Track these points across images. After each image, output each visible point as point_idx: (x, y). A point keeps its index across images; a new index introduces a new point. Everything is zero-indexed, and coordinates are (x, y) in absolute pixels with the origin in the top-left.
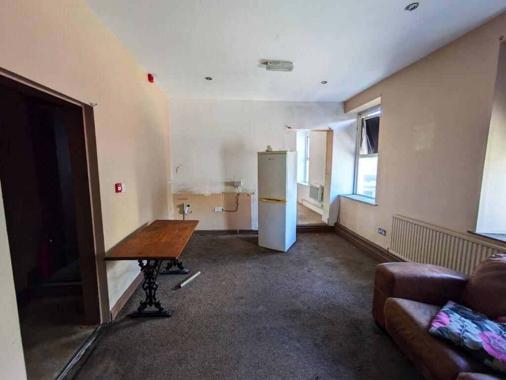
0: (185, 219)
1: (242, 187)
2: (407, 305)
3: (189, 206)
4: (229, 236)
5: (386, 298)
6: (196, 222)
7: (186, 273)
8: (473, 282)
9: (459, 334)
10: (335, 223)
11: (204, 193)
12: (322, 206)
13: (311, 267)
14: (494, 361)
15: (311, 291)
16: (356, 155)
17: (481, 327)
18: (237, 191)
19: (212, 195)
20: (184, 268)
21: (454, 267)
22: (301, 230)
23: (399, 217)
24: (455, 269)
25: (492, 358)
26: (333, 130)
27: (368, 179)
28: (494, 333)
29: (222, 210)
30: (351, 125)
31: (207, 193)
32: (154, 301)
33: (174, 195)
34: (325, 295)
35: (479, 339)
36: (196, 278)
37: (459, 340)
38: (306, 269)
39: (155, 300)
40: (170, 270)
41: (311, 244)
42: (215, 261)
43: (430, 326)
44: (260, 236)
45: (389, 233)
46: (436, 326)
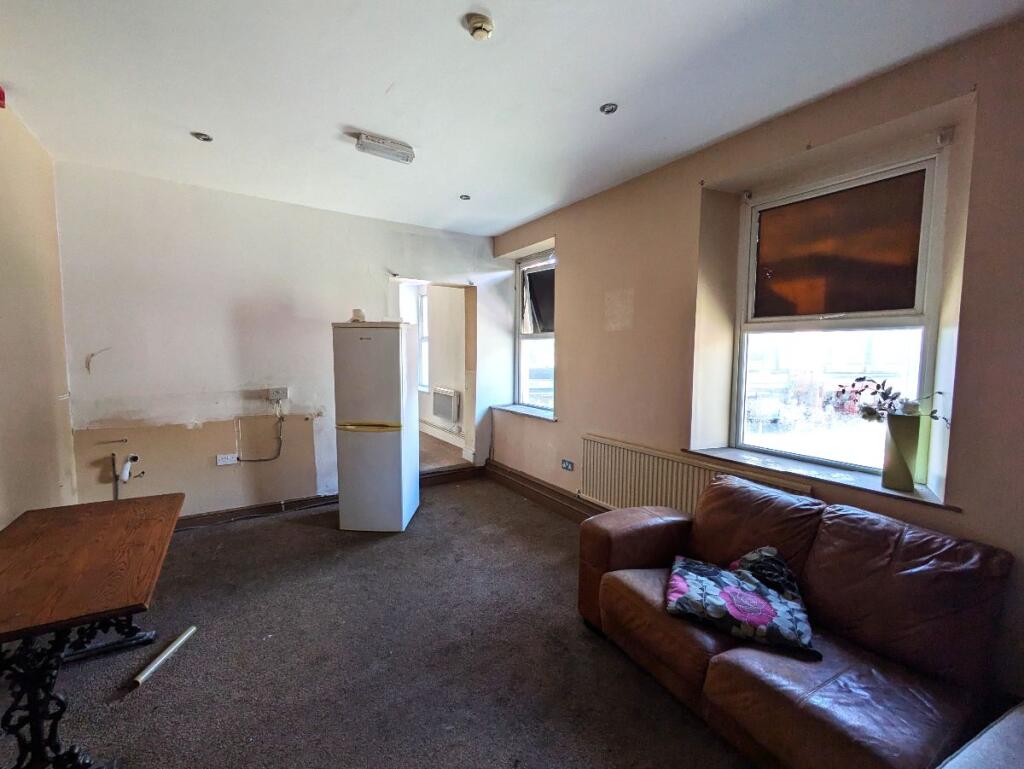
0: (120, 497)
1: (291, 402)
2: (631, 577)
3: (134, 459)
4: (261, 521)
5: (601, 575)
6: (176, 499)
7: (149, 642)
8: (698, 521)
9: (701, 601)
10: (487, 460)
11: (181, 422)
12: (460, 430)
13: (459, 552)
14: (742, 626)
15: (470, 599)
16: (516, 335)
17: (719, 584)
18: (277, 410)
19: (204, 424)
20: (139, 630)
21: (674, 506)
22: (429, 481)
23: (592, 438)
24: (676, 507)
25: (738, 623)
26: (475, 287)
27: (537, 375)
28: (733, 587)
29: (238, 459)
30: (506, 280)
31: (192, 419)
32: (51, 754)
33: (79, 435)
34: (495, 598)
35: (721, 602)
36: (186, 645)
37: (702, 610)
38: (451, 557)
39: (56, 748)
40: (88, 647)
41: (452, 506)
42: (234, 587)
43: (666, 601)
44: (343, 508)
45: (579, 465)
46: (674, 598)
